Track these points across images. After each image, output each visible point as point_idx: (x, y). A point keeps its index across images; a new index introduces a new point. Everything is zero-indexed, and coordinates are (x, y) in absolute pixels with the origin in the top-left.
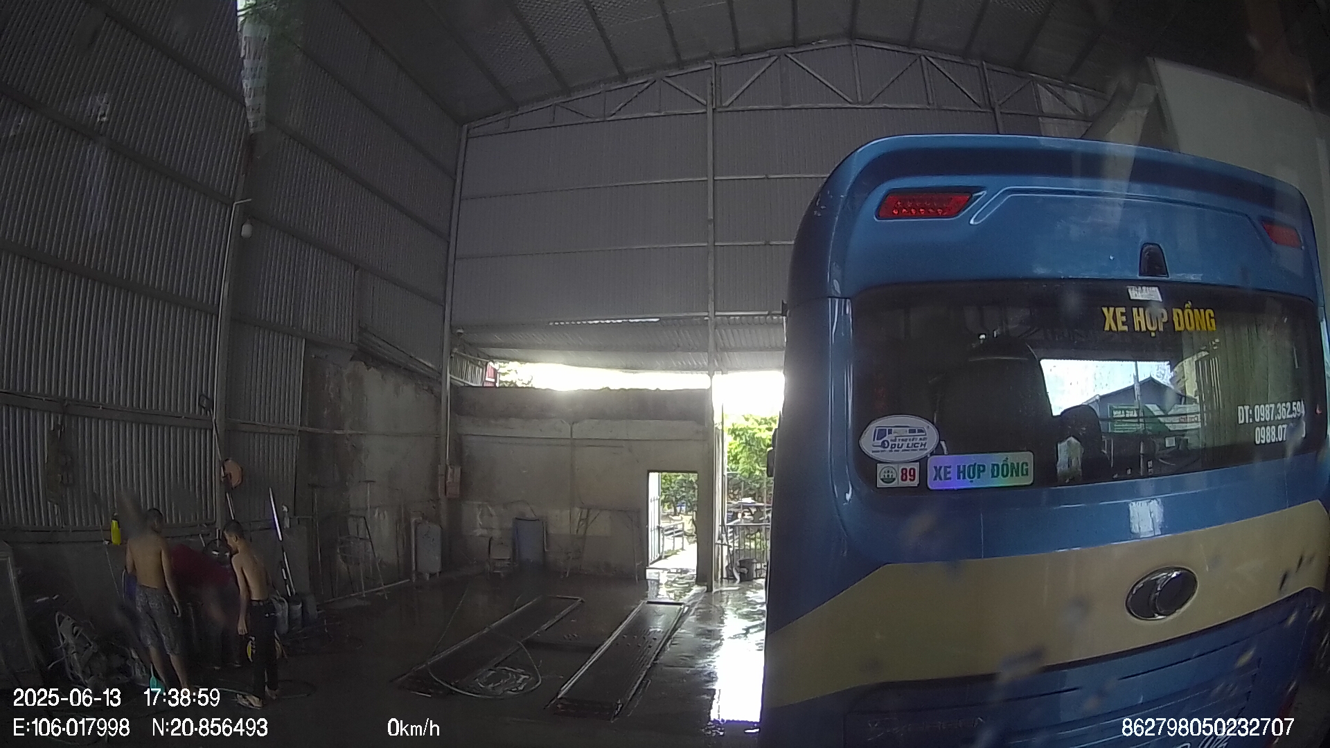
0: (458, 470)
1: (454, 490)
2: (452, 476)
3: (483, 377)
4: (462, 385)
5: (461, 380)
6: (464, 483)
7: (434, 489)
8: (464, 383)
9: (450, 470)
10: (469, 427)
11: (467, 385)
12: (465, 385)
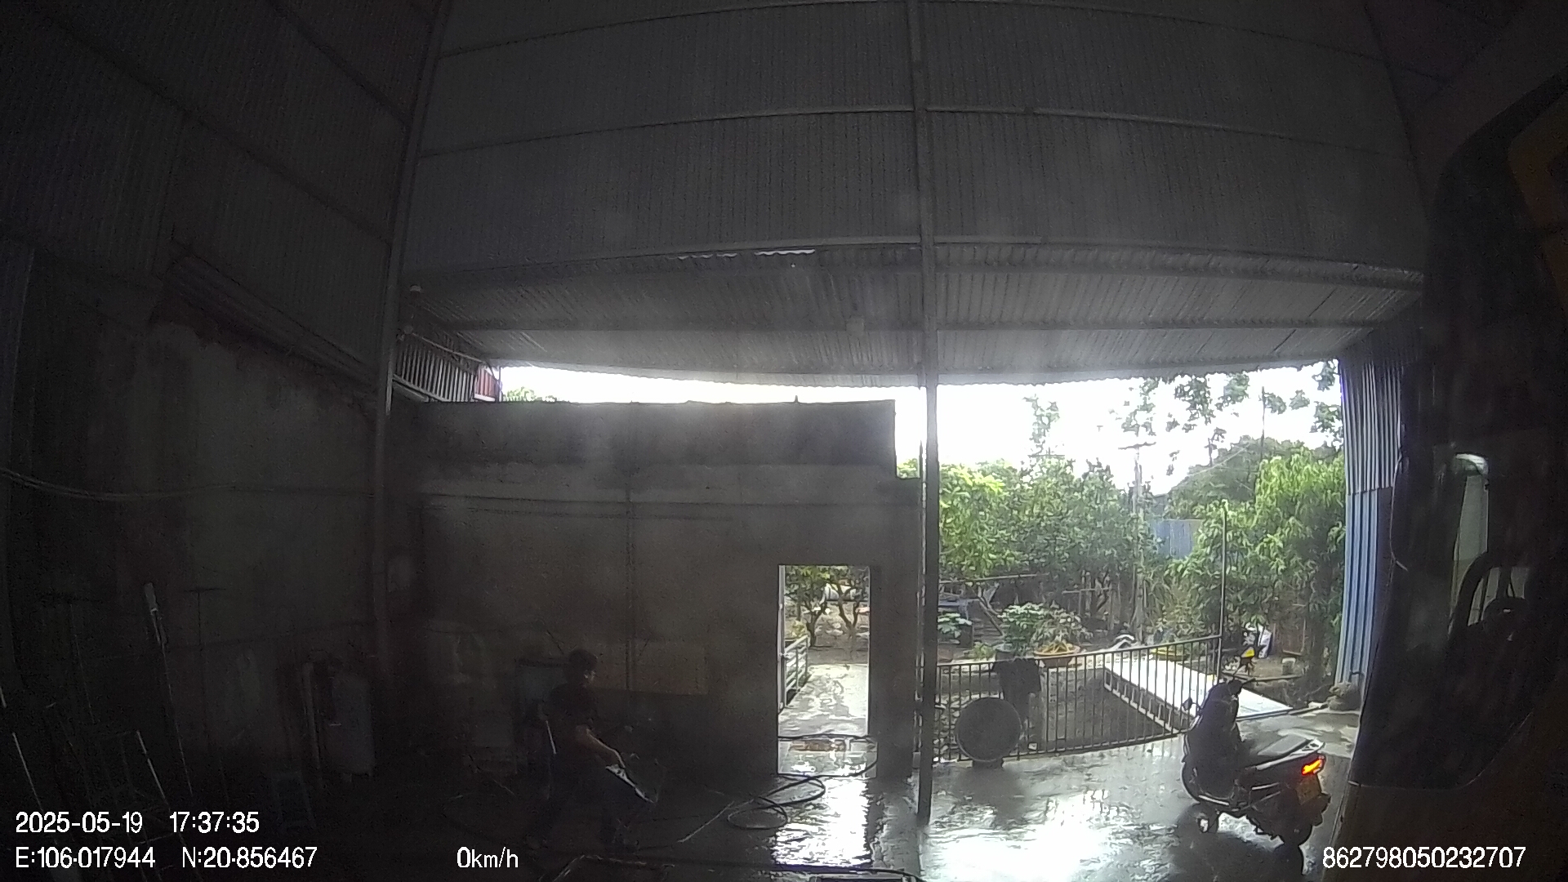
3: (470, 391)
4: (424, 400)
5: (421, 390)
8: (430, 397)
11: (435, 399)
12: (433, 400)
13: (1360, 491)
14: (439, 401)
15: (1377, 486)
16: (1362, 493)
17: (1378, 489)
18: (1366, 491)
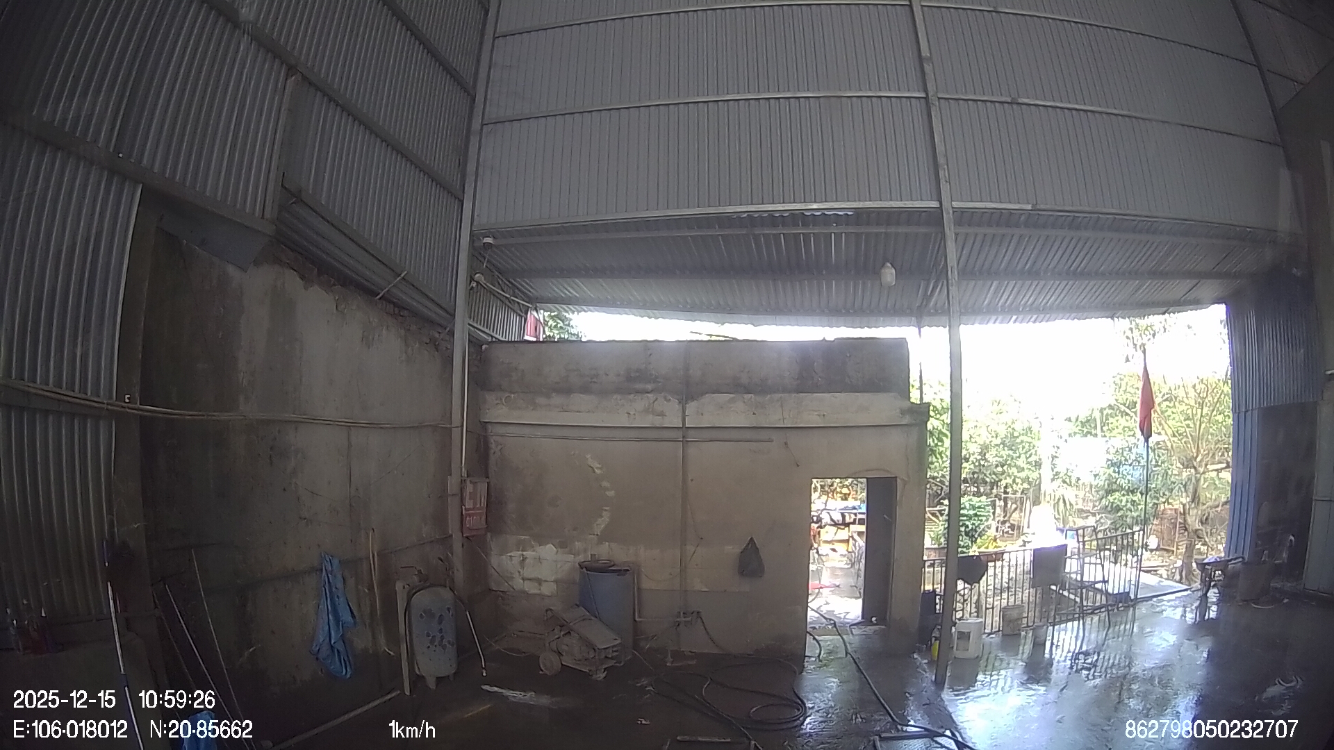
0: (482, 488)
1: (476, 522)
2: (473, 496)
3: (522, 330)
4: (490, 339)
5: (487, 331)
6: (494, 506)
7: (440, 519)
8: (492, 337)
9: (469, 488)
10: (498, 411)
11: (496, 338)
12: (494, 339)
14: (499, 340)
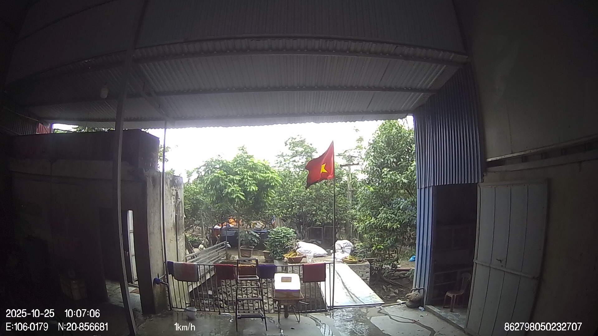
13: (423, 187)
15: (432, 185)
16: (424, 188)
17: (433, 186)
18: (427, 187)
